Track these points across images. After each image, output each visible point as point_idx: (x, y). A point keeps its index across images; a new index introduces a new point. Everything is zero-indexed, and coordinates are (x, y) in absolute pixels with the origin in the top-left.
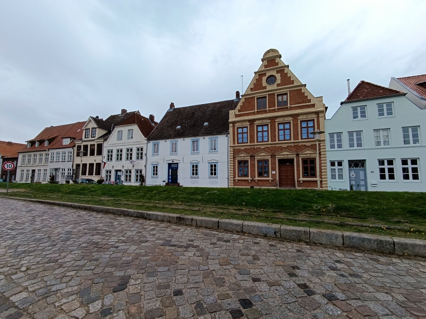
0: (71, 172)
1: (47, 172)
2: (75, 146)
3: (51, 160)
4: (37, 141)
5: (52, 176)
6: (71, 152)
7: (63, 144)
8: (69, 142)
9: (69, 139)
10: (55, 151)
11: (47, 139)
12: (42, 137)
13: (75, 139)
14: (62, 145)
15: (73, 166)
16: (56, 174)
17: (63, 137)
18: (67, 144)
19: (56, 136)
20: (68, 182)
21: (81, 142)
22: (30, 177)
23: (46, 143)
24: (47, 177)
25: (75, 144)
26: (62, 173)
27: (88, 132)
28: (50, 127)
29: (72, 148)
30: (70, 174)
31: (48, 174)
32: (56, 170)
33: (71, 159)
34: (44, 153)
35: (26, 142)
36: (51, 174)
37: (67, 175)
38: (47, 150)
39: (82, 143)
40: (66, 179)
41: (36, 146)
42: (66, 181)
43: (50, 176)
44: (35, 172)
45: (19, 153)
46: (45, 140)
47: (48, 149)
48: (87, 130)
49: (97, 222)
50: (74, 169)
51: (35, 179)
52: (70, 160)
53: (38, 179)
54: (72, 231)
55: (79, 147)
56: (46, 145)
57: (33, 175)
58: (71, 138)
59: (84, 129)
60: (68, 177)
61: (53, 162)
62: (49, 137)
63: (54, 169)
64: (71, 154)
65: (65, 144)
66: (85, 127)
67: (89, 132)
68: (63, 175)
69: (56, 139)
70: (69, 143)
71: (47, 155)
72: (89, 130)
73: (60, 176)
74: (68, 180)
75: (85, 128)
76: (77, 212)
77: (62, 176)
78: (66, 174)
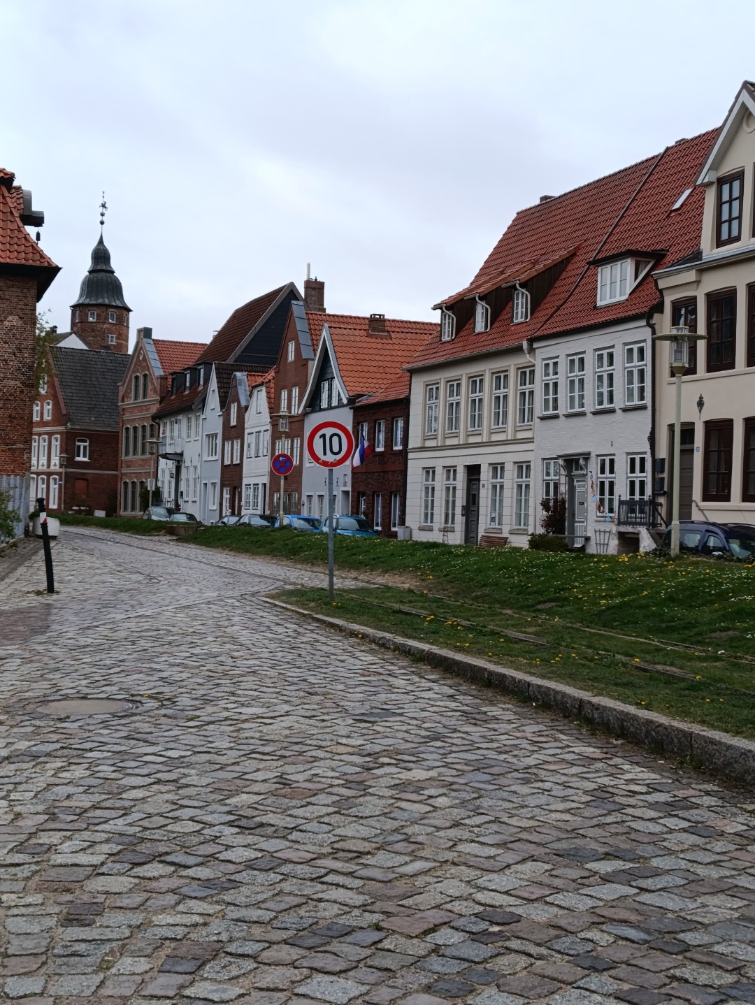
0: (648, 477)
1: (531, 481)
2: (659, 308)
3: (547, 408)
4: (481, 299)
5: (556, 500)
6: (641, 351)
7: (599, 304)
8: (630, 285)
9: (629, 265)
10: (562, 349)
11: (524, 277)
12: (502, 273)
13: (657, 257)
14: (595, 307)
15: (652, 439)
16: (572, 489)
17: (600, 257)
18: (618, 299)
19: (563, 253)
20: (629, 542)
21: (691, 276)
22: (459, 510)
23: (521, 307)
24: (531, 512)
25: (661, 291)
26: (602, 483)
27: (730, 201)
28: (538, 202)
29: (643, 323)
30: (642, 492)
31: (537, 494)
32: (573, 463)
33: (642, 398)
34: (511, 364)
35: (435, 308)
36: (548, 493)
37: (626, 497)
38: (525, 345)
39: (698, 282)
40: (620, 523)
41: (480, 326)
42: (621, 536)
43: (545, 505)
44: (479, 480)
45: (413, 372)
46: (514, 287)
47: (531, 341)
48: (726, 188)
49: (701, 871)
50: (663, 460)
51: (481, 519)
52: (636, 402)
53: (493, 520)
54: (519, 919)
55: (684, 309)
56: (520, 320)
57: (474, 495)
58: (640, 257)
59: (709, 184)
60: (633, 511)
61: (557, 417)
62: (535, 263)
63: (561, 462)
64: (642, 359)
65: (608, 301)
66: (715, 167)
67: (741, 198)
68: (607, 496)
69: (564, 275)
70: (629, 291)
71: (527, 374)
72: (736, 184)
73: (592, 501)
74: (629, 529)
75: (712, 177)
76: (599, 765)
77: (602, 501)
78: (622, 492)
